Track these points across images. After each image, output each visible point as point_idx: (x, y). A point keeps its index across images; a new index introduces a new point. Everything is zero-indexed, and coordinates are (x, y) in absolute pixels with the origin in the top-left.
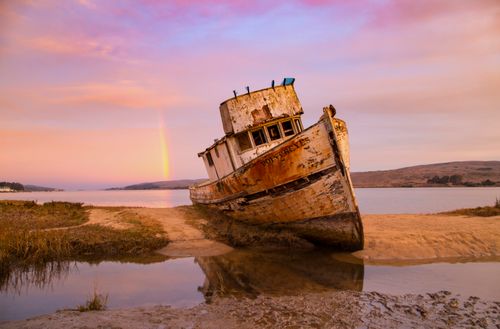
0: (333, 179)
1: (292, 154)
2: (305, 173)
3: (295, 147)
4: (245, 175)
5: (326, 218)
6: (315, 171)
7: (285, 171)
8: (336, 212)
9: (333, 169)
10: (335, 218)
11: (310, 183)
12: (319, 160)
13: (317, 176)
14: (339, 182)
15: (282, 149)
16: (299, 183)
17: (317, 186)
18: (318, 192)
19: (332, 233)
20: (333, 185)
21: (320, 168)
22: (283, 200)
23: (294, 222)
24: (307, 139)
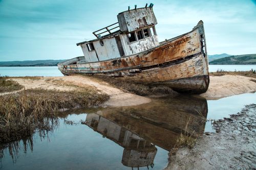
0: (198, 59)
1: (181, 45)
2: (185, 55)
3: (183, 41)
4: (147, 56)
5: (189, 78)
6: (190, 54)
7: (174, 54)
8: (196, 75)
9: (200, 53)
10: (194, 78)
11: (185, 61)
12: (193, 49)
13: (190, 57)
14: (201, 60)
15: (176, 42)
16: (181, 60)
17: (189, 62)
18: (189, 65)
19: (189, 85)
20: (198, 62)
21: (193, 53)
22: (166, 70)
23: (168, 81)
24: (190, 37)
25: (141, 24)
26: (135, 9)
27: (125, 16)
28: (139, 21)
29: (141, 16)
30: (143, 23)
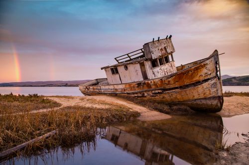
0: (213, 81)
1: (199, 70)
2: (202, 79)
3: (201, 67)
4: (170, 79)
5: (205, 99)
6: (206, 78)
7: (193, 78)
8: (211, 96)
9: (215, 77)
10: (210, 98)
11: (202, 83)
12: (209, 73)
13: (206, 80)
14: (216, 83)
15: (196, 68)
16: (199, 83)
17: (205, 85)
18: (205, 87)
19: (204, 105)
20: (213, 84)
21: (209, 77)
22: (185, 91)
23: (186, 101)
24: (207, 64)
25: (163, 52)
26: (158, 40)
27: (150, 46)
28: (161, 49)
29: (163, 46)
30: (164, 51)
